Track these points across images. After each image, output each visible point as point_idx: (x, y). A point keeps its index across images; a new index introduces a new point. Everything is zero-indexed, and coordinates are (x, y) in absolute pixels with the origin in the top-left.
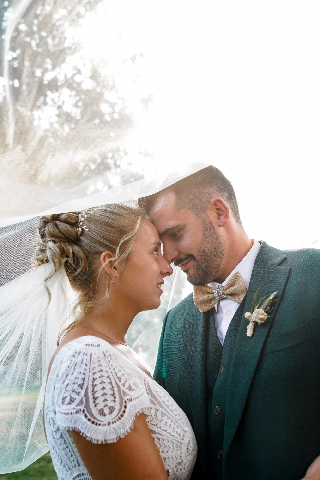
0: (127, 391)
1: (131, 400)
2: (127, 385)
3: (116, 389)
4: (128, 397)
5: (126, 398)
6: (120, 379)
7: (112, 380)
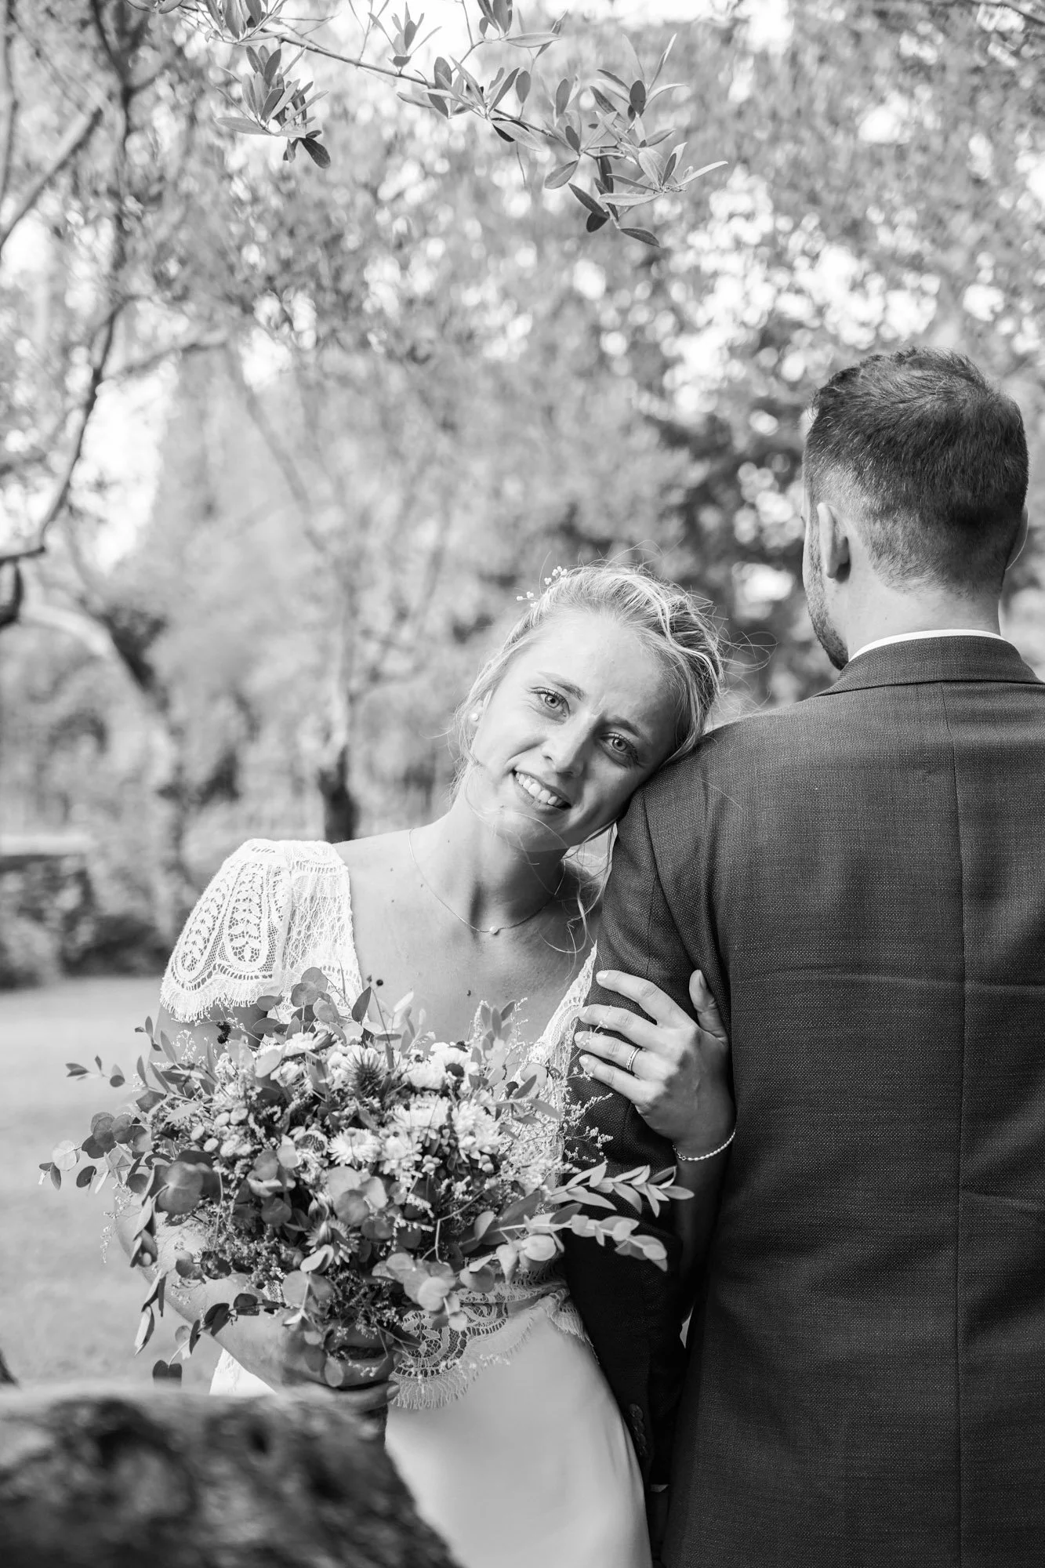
0: (229, 952)
1: (223, 970)
2: (238, 943)
3: (215, 934)
4: (224, 963)
5: (218, 961)
6: (233, 923)
7: (221, 916)
